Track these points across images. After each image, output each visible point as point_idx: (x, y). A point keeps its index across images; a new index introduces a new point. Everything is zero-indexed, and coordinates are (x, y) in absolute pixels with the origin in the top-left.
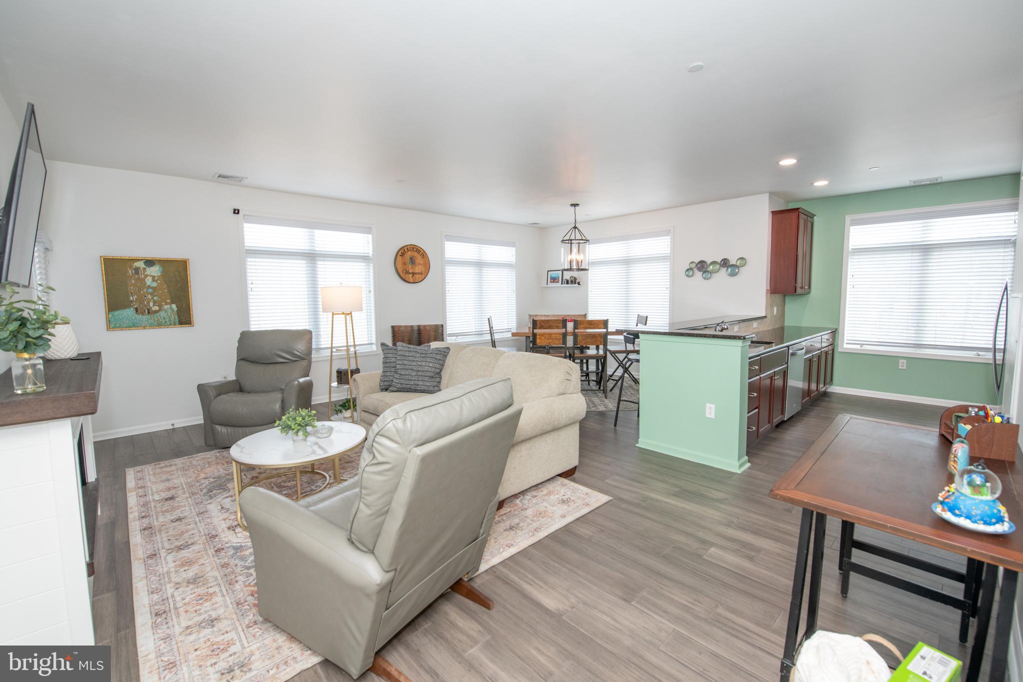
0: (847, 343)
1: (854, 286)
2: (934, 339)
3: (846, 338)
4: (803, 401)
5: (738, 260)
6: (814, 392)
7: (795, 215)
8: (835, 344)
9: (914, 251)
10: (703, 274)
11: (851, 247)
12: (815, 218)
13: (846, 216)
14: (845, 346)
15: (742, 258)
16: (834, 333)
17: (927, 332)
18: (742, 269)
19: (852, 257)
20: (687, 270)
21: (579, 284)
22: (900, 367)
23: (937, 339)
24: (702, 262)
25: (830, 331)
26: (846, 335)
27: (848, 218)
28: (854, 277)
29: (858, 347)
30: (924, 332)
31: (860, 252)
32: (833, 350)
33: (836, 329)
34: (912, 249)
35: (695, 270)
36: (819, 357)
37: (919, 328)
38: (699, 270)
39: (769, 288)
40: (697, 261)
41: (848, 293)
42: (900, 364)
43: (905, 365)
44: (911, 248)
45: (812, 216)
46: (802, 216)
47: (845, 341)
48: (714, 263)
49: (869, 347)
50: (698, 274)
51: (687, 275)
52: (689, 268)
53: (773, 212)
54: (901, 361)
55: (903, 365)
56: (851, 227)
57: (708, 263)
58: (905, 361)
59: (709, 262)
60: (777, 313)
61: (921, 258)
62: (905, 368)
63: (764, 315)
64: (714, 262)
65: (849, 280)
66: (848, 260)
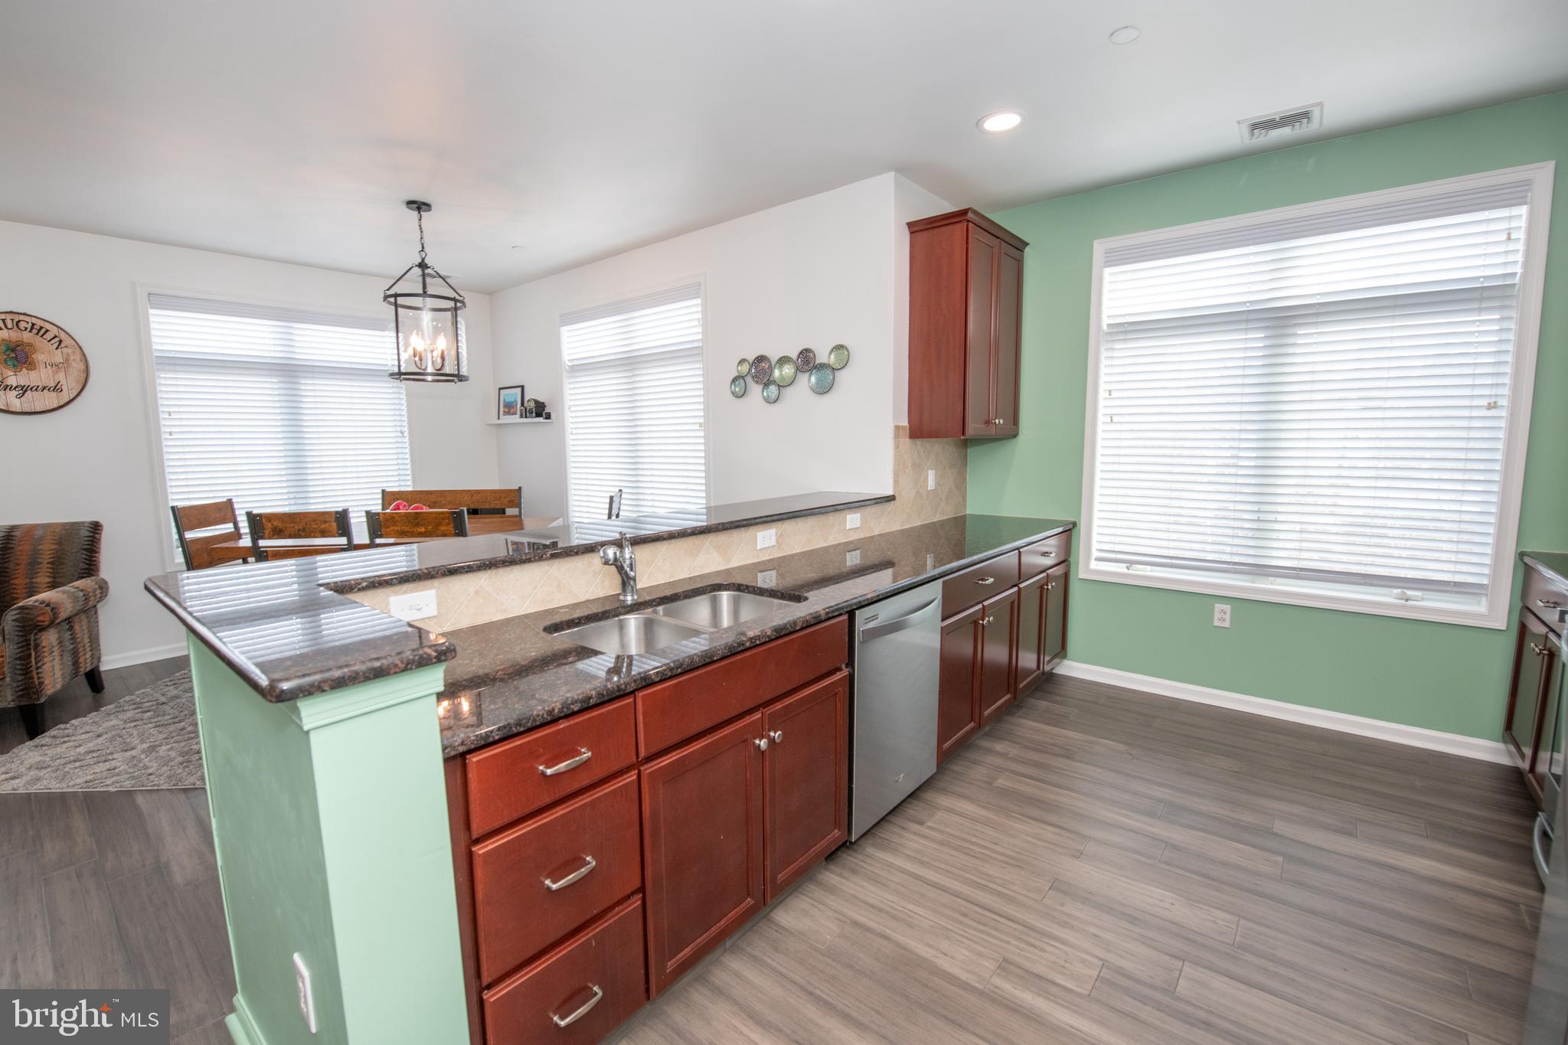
0: (1098, 559)
1: (1115, 419)
2: (1295, 554)
3: (1095, 546)
4: (946, 745)
5: (830, 353)
6: (1029, 672)
7: (958, 230)
8: (1072, 559)
9: (1250, 326)
10: (763, 389)
11: (1105, 321)
12: (1027, 250)
13: (1096, 243)
14: (1094, 565)
15: (839, 347)
16: (1069, 532)
17: (1282, 536)
18: (841, 376)
19: (1109, 346)
20: (734, 380)
21: (548, 416)
22: (1216, 623)
23: (1304, 555)
24: (761, 359)
25: (1060, 529)
26: (1095, 538)
27: (1099, 248)
28: (1114, 394)
29: (1121, 568)
30: (1274, 535)
31: (1126, 332)
32: (1066, 576)
33: (1074, 524)
34: (1247, 321)
35: (749, 379)
36: (1042, 588)
37: (1262, 527)
38: (757, 378)
39: (905, 423)
40: (751, 358)
41: (1100, 435)
42: (1217, 616)
43: (1228, 617)
44: (1244, 317)
45: (1019, 245)
46: (975, 234)
47: (1095, 554)
48: (783, 360)
49: (1147, 571)
50: (756, 390)
51: (733, 393)
52: (737, 374)
53: (910, 225)
54: (1218, 607)
55: (1222, 615)
56: (1107, 271)
57: (774, 361)
58: (1227, 608)
59: (774, 357)
60: (938, 484)
61: (1268, 342)
62: (1227, 624)
63: (890, 493)
64: (784, 357)
65: (1102, 403)
66: (1098, 353)
